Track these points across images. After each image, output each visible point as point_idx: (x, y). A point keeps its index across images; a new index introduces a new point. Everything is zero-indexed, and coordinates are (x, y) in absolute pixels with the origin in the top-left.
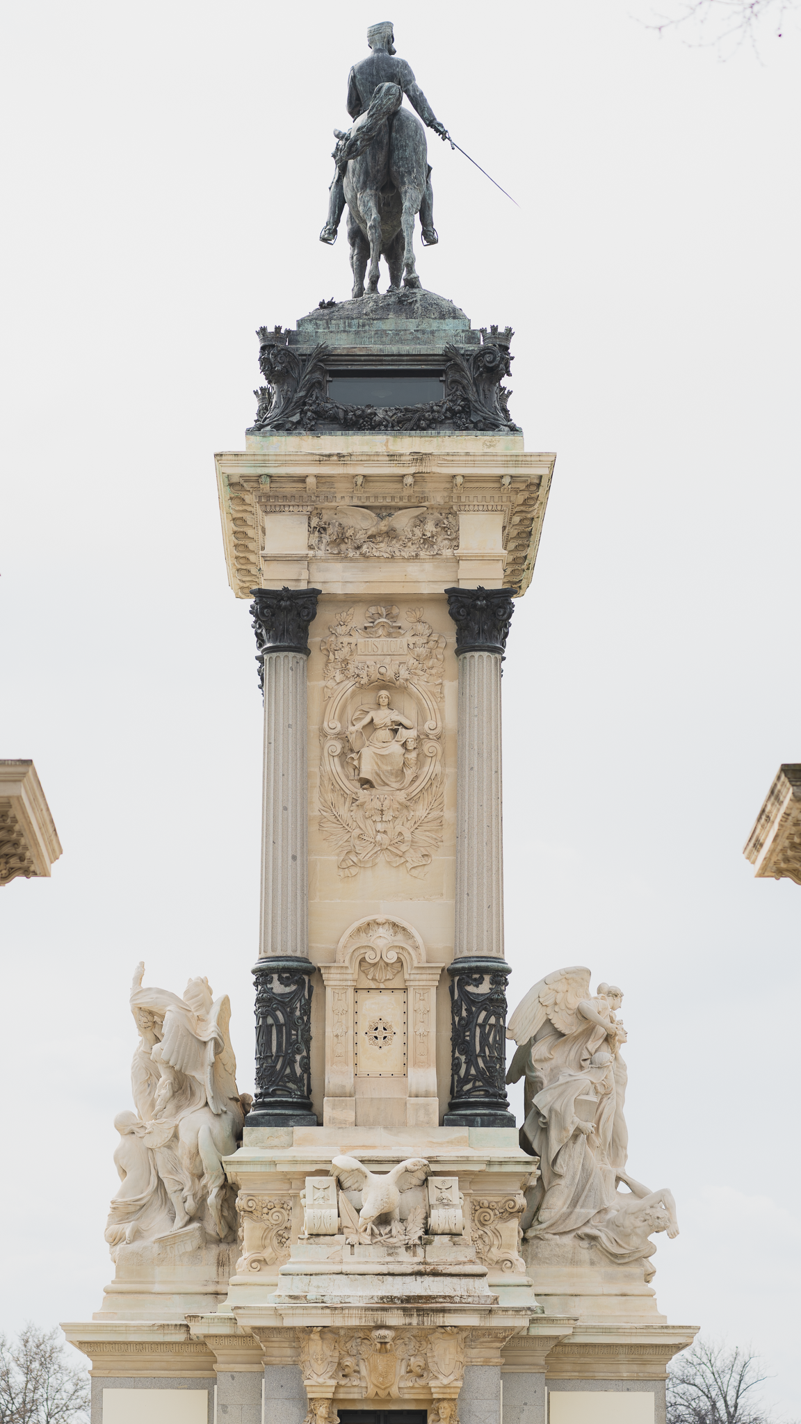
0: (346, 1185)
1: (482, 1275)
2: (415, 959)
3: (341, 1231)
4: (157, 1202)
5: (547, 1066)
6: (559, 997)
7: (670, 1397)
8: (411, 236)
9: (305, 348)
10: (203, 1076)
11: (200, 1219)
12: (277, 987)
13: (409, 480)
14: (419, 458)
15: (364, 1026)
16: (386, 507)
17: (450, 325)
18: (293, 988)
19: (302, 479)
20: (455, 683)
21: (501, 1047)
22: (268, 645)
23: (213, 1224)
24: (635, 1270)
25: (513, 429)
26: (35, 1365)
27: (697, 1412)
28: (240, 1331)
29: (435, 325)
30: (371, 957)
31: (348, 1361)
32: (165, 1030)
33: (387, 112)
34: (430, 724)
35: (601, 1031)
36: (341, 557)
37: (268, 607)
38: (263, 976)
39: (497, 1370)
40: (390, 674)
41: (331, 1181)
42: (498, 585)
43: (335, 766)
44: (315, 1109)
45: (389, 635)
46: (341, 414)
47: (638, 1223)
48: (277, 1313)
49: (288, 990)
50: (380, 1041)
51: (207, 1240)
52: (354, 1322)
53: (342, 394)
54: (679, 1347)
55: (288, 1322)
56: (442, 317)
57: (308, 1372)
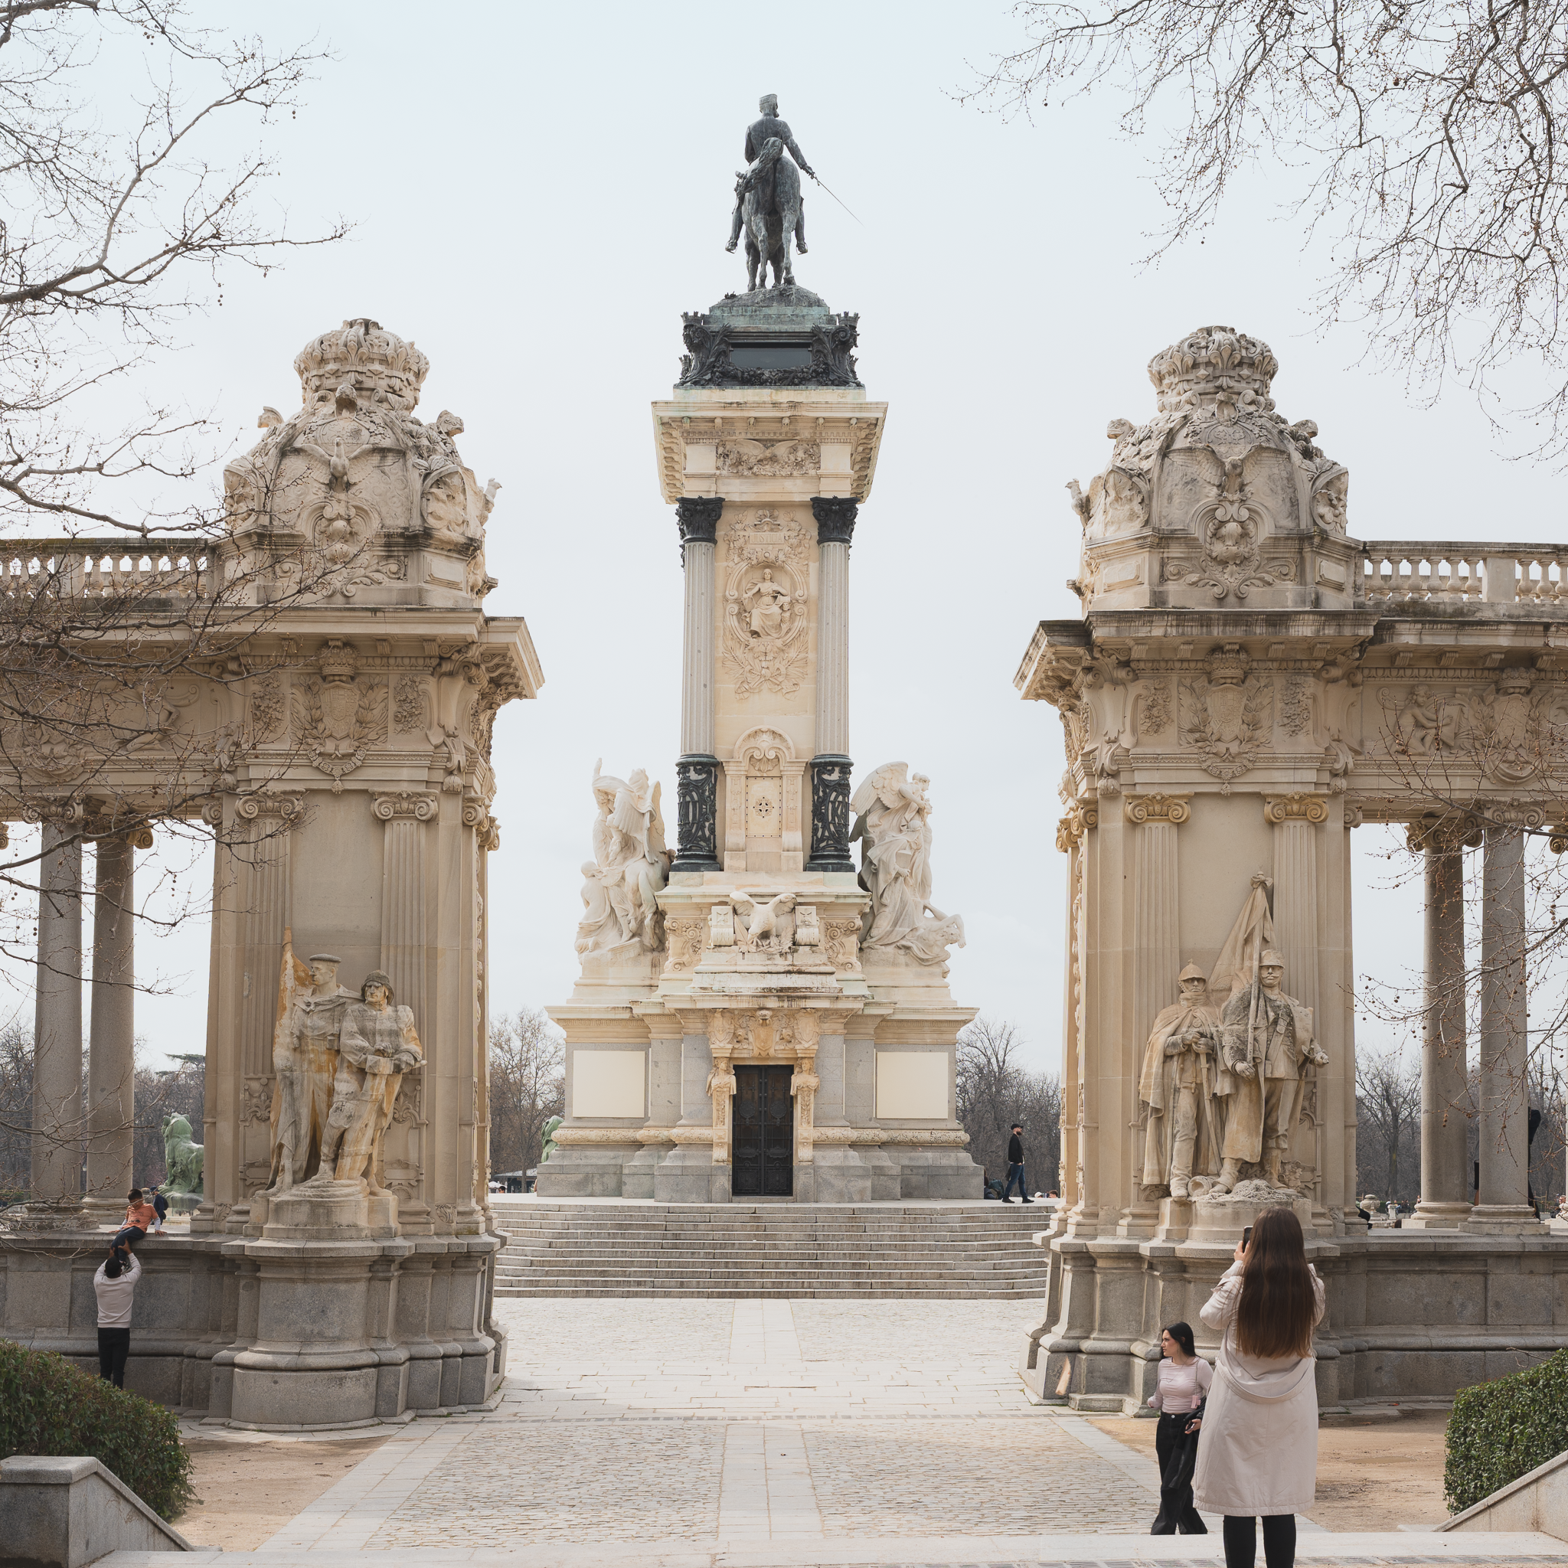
0: (739, 912)
1: (832, 973)
2: (788, 756)
3: (735, 943)
4: (610, 924)
5: (877, 830)
6: (886, 783)
7: (959, 1055)
8: (788, 247)
9: (715, 327)
10: (642, 837)
11: (640, 935)
12: (693, 776)
13: (786, 421)
14: (794, 405)
15: (752, 802)
16: (770, 440)
17: (815, 311)
18: (704, 776)
19: (712, 420)
20: (817, 564)
21: (846, 817)
22: (688, 537)
23: (648, 938)
24: (936, 970)
25: (859, 385)
26: (528, 1034)
27: (977, 1066)
28: (667, 1012)
29: (805, 311)
30: (757, 755)
31: (740, 1032)
32: (616, 805)
33: (773, 159)
34: (799, 592)
35: (915, 806)
36: (739, 475)
37: (688, 510)
38: (683, 768)
39: (842, 1038)
40: (772, 557)
41: (729, 909)
42: (847, 495)
43: (733, 622)
44: (719, 859)
45: (772, 530)
46: (740, 375)
47: (939, 938)
48: (692, 999)
49: (700, 777)
50: (763, 813)
51: (645, 949)
52: (744, 1005)
53: (740, 360)
54: (965, 1022)
55: (699, 1006)
56: (810, 305)
57: (713, 1039)
